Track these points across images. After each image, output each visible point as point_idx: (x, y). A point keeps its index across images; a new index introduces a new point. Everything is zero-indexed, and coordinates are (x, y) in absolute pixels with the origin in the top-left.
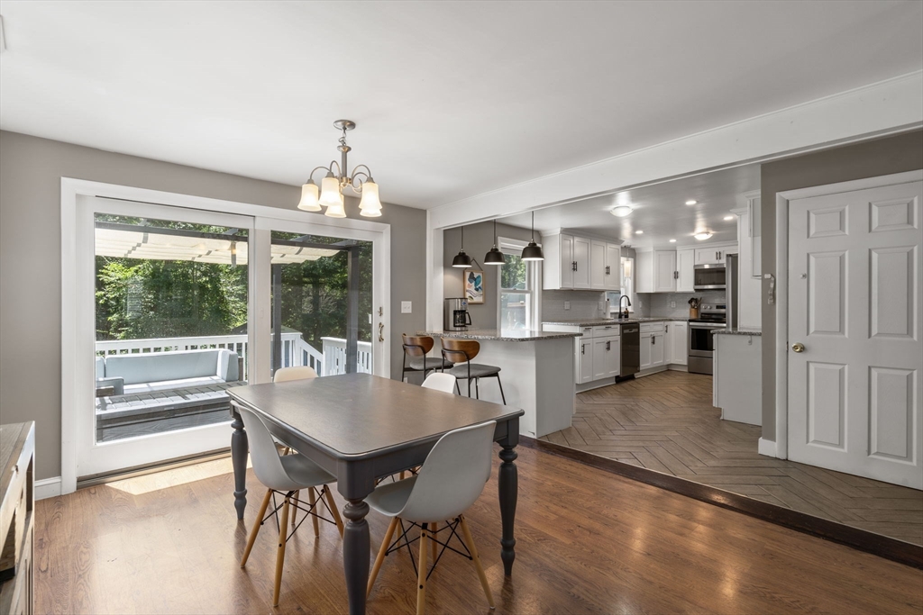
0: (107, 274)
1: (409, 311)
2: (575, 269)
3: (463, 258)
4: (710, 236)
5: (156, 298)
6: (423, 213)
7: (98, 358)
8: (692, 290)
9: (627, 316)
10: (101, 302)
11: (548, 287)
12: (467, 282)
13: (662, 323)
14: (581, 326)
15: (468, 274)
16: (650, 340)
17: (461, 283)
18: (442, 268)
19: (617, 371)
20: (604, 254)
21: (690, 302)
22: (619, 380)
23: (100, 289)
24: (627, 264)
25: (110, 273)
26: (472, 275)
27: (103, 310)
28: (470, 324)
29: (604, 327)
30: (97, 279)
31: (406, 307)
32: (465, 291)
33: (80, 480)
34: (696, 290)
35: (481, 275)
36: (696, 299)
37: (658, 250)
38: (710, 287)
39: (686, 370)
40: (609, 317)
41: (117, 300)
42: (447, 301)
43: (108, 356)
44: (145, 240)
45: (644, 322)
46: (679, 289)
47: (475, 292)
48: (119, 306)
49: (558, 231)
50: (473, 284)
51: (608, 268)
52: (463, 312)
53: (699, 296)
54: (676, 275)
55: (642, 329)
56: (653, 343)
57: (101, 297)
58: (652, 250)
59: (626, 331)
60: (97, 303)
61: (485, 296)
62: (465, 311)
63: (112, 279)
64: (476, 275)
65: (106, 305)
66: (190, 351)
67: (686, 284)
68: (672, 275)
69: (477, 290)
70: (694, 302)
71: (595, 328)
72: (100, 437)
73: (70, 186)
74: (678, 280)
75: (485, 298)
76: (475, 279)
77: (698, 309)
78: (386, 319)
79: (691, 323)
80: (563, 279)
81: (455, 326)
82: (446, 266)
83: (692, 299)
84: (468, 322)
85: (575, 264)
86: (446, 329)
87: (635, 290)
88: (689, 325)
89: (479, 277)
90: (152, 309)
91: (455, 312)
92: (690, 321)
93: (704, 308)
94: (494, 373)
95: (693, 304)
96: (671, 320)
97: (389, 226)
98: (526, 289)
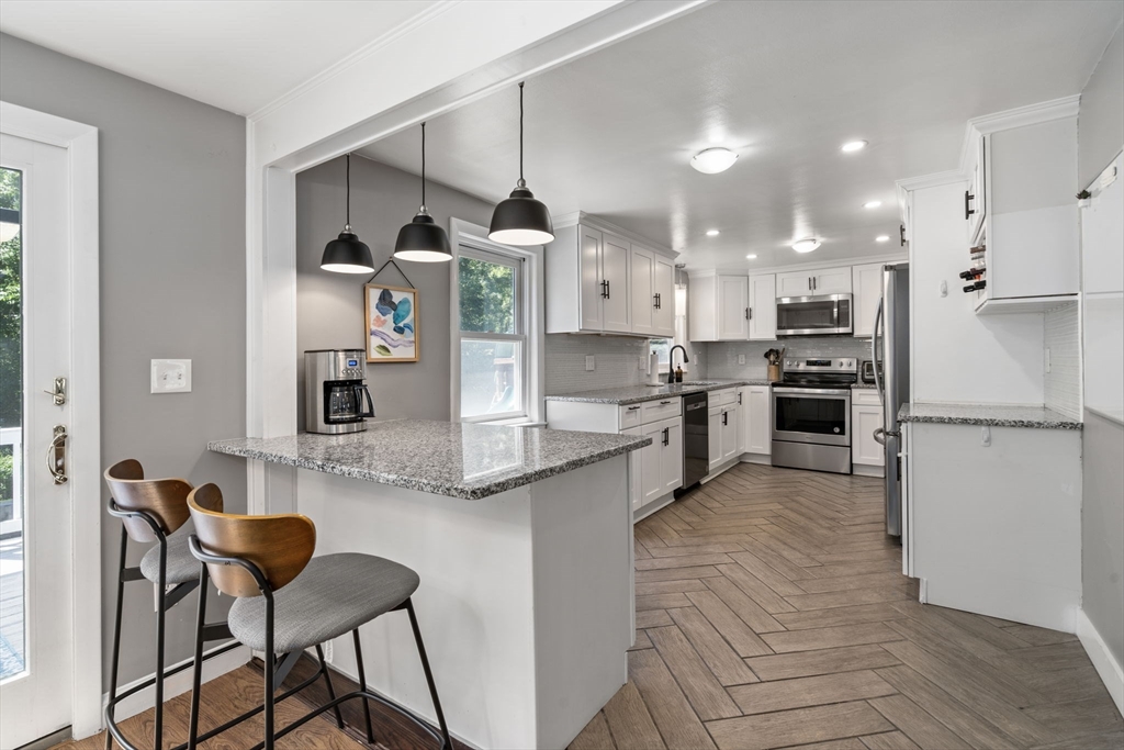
1: (183, 385)
2: (606, 295)
3: (350, 249)
4: (817, 245)
8: (773, 337)
9: (679, 379)
11: (556, 327)
12: (373, 312)
13: (734, 389)
14: (622, 404)
15: (374, 295)
16: (721, 418)
17: (356, 313)
19: (677, 481)
20: (650, 272)
21: (767, 355)
22: (679, 494)
24: (680, 295)
26: (385, 298)
28: (371, 414)
29: (658, 403)
31: (171, 375)
32: (366, 333)
34: (779, 337)
35: (410, 297)
36: (777, 352)
37: (723, 274)
38: (807, 331)
39: (767, 462)
40: (656, 381)
45: (714, 389)
46: (753, 336)
47: (396, 336)
49: (575, 219)
50: (390, 317)
51: (657, 297)
52: (353, 386)
53: (781, 345)
54: (749, 314)
55: (711, 401)
56: (726, 423)
58: (713, 273)
59: (690, 407)
61: (419, 345)
62: (359, 382)
64: (397, 297)
67: (764, 328)
68: (743, 314)
69: (399, 330)
70: (773, 355)
71: (644, 405)
74: (752, 322)
75: (420, 350)
76: (394, 307)
77: (780, 366)
78: (79, 414)
79: (776, 389)
80: (586, 313)
81: (327, 421)
82: (304, 268)
83: (771, 350)
84: (365, 409)
85: (605, 284)
87: (688, 338)
88: (773, 393)
89: (405, 301)
91: (329, 387)
92: (774, 385)
93: (787, 365)
95: (772, 358)
96: (744, 384)
98: (512, 330)
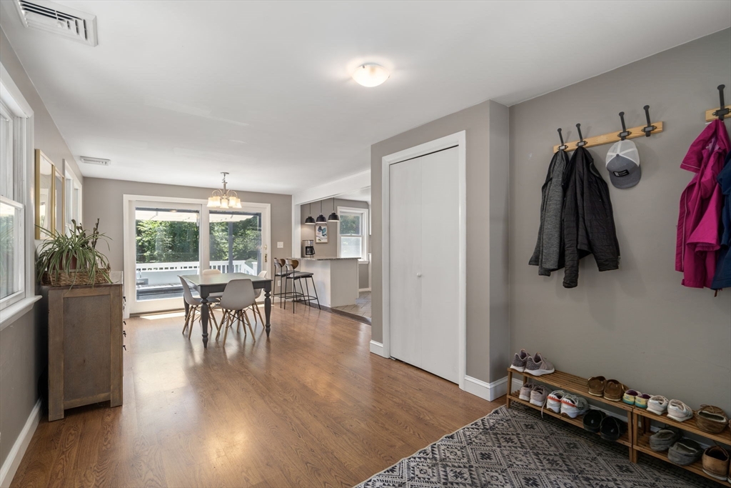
0: (142, 226)
1: (282, 247)
3: (310, 220)
5: (173, 241)
6: (290, 196)
7: (137, 272)
10: (140, 244)
12: (317, 232)
15: (317, 228)
17: (313, 232)
18: (300, 225)
23: (138, 236)
25: (145, 225)
26: (320, 228)
27: (141, 248)
28: (314, 253)
30: (137, 229)
31: (280, 245)
32: (316, 236)
33: (131, 314)
35: (326, 227)
41: (149, 242)
42: (303, 242)
43: (142, 271)
44: (157, 215)
47: (322, 237)
48: (151, 245)
50: (321, 232)
52: (311, 248)
57: (139, 241)
60: (137, 245)
61: (328, 239)
62: (313, 247)
63: (146, 229)
64: (323, 228)
65: (142, 246)
66: (183, 269)
69: (323, 235)
72: (138, 299)
73: (126, 198)
75: (328, 240)
76: (322, 230)
78: (268, 251)
81: (307, 254)
82: (302, 223)
86: (302, 256)
90: (170, 248)
91: (307, 248)
94: (309, 276)
97: (270, 205)
